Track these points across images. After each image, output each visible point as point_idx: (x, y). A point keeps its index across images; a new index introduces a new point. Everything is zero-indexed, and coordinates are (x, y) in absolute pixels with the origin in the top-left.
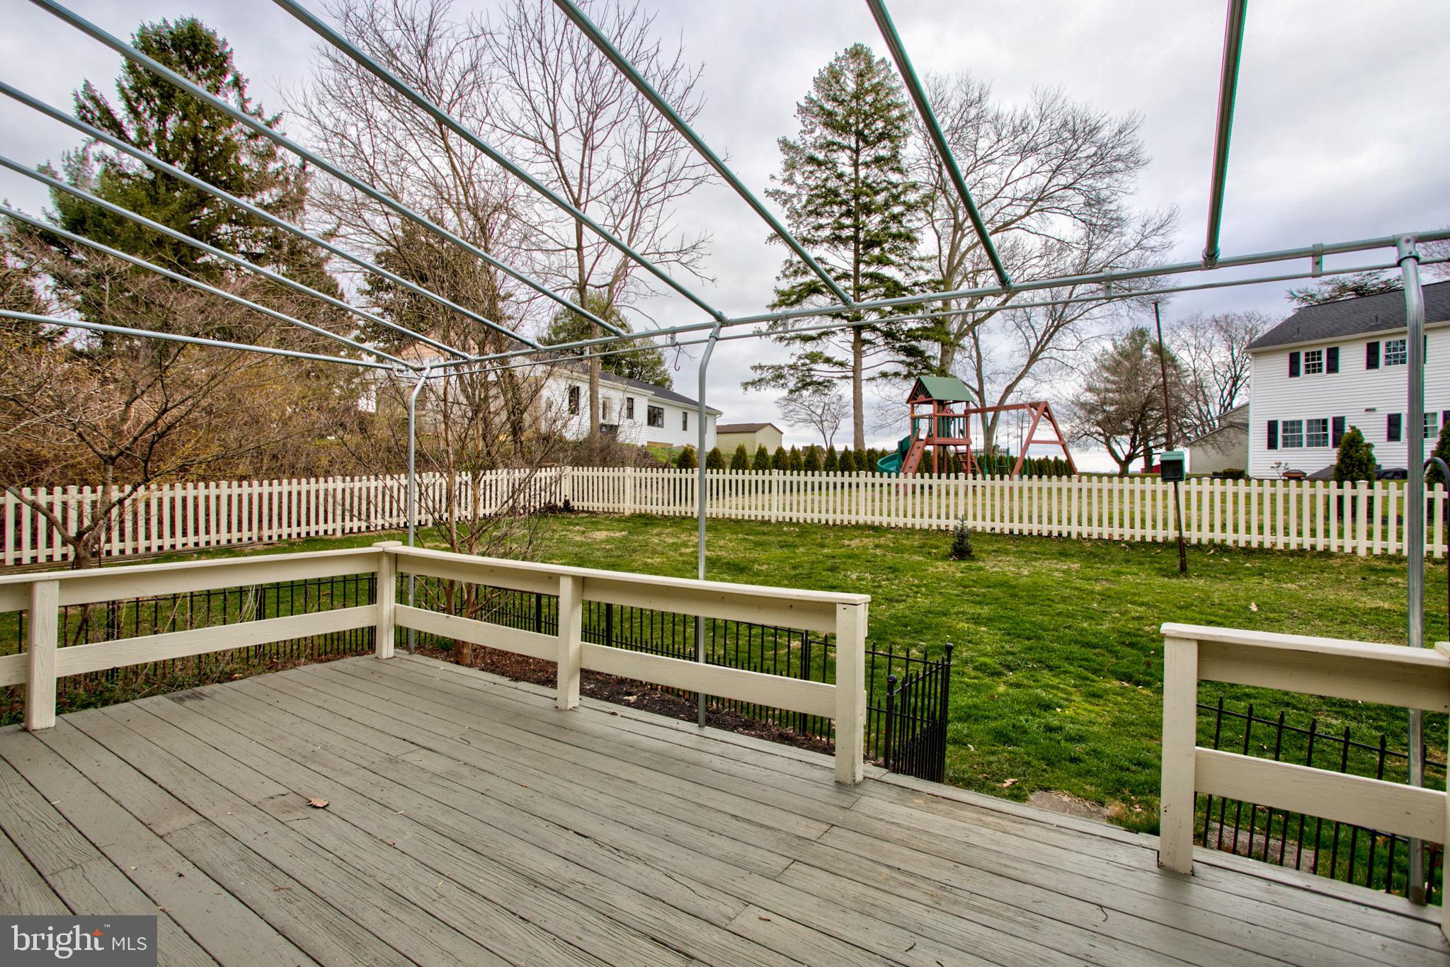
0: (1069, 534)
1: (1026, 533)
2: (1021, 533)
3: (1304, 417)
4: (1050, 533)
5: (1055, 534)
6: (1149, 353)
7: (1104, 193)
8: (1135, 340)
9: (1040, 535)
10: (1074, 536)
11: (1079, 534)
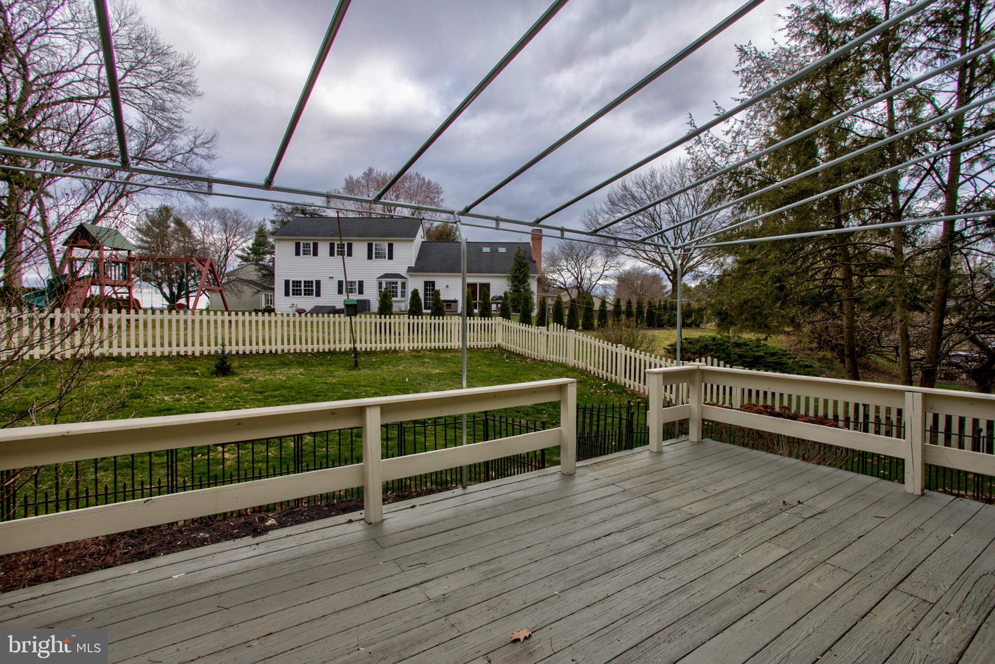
0: (276, 351)
1: (248, 352)
2: (244, 353)
3: (303, 279)
4: (264, 351)
5: (267, 351)
6: (172, 225)
7: (168, 105)
8: (162, 214)
9: (257, 353)
10: (279, 352)
11: (283, 351)
